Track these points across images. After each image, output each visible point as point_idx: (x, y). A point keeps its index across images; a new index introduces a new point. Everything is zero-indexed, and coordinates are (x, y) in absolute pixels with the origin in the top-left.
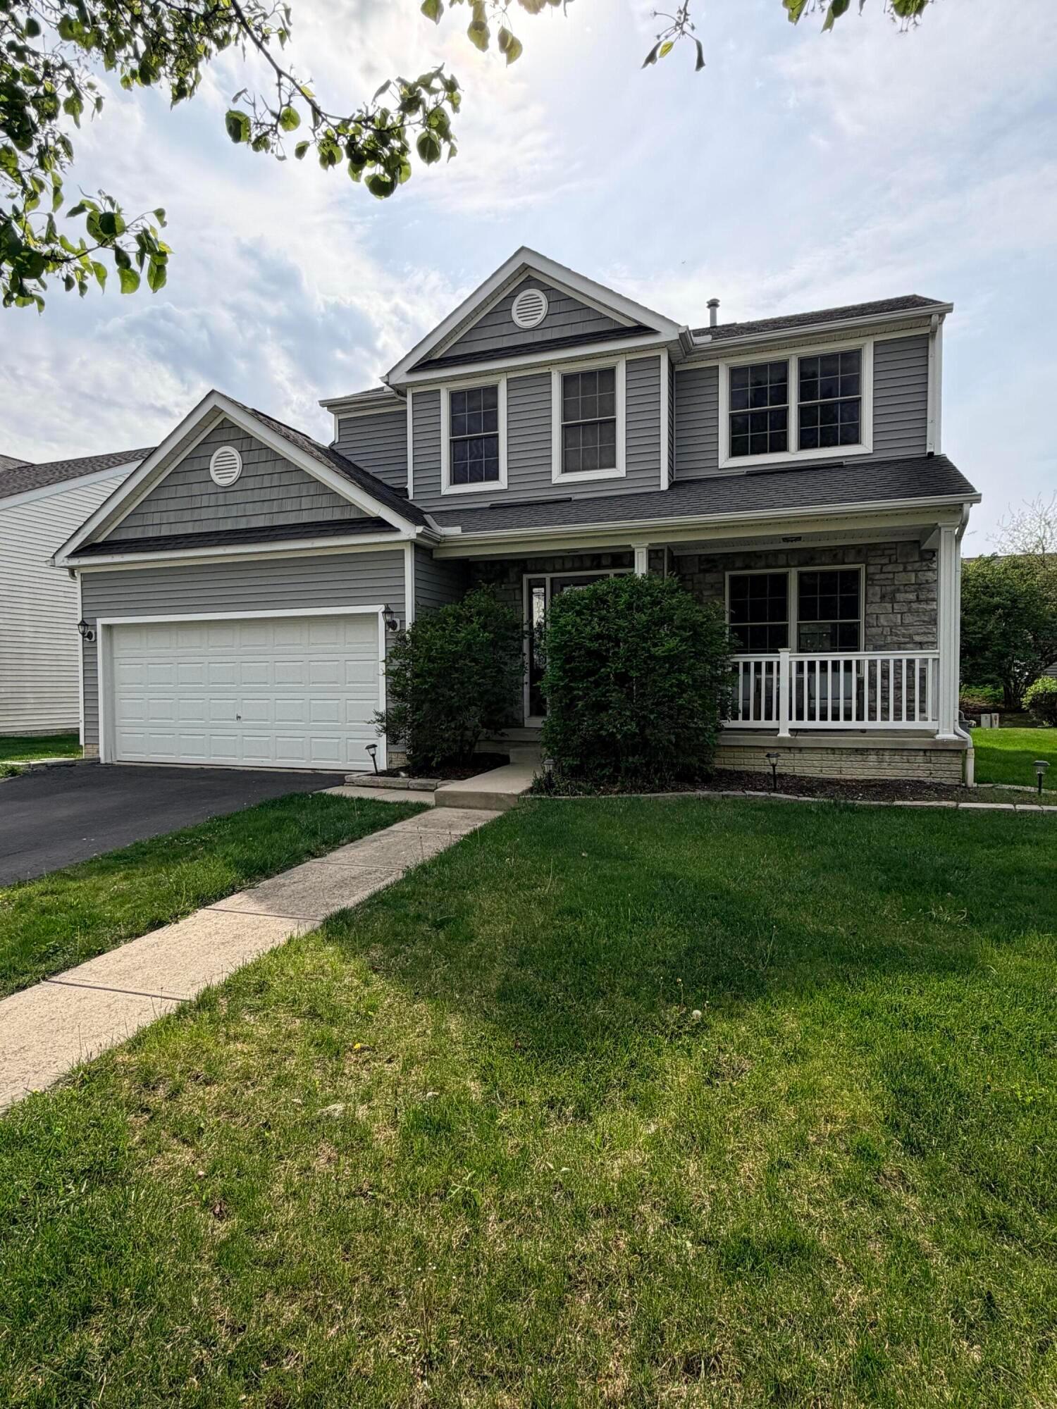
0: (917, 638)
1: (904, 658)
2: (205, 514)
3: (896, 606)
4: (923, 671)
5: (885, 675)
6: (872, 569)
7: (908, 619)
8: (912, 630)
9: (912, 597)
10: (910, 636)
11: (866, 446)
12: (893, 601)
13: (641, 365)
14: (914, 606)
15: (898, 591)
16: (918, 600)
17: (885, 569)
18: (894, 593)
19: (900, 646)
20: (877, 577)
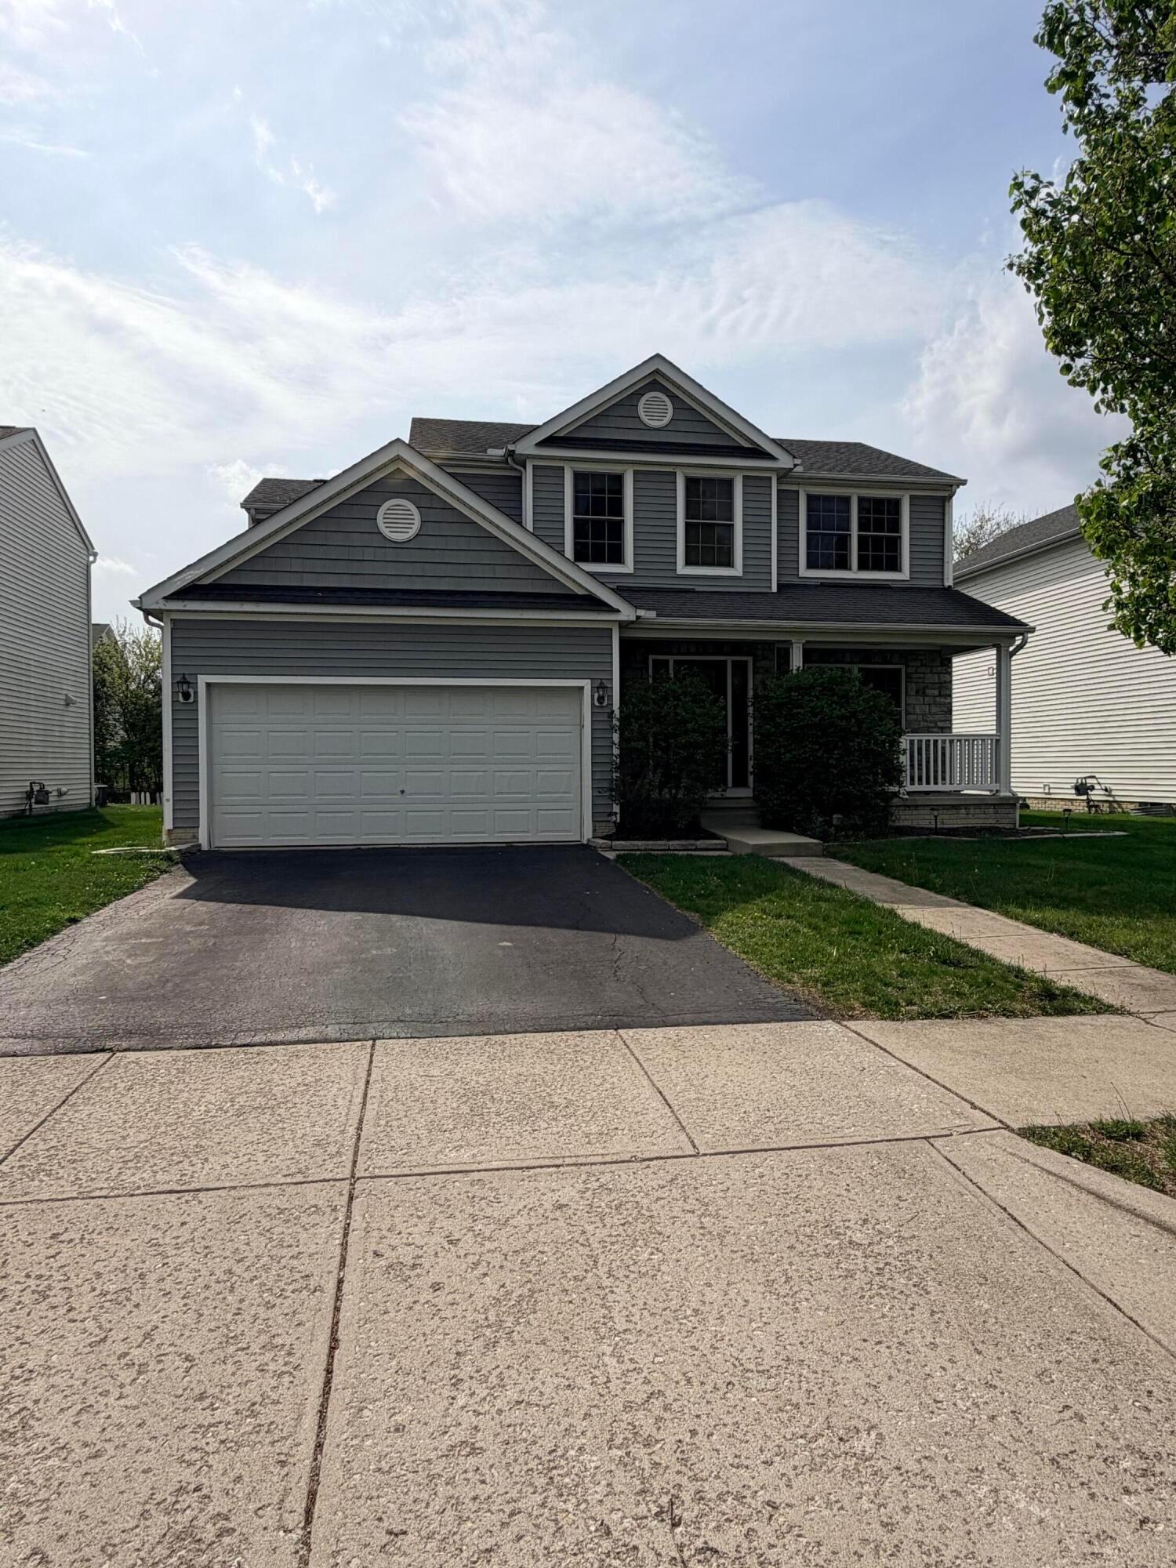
0: (940, 724)
1: (932, 739)
2: (367, 568)
3: (926, 699)
4: (943, 748)
5: (920, 749)
6: (910, 670)
7: (934, 709)
8: (937, 717)
9: (936, 692)
10: (936, 723)
11: (905, 575)
12: (924, 695)
13: (756, 483)
14: (938, 699)
15: (927, 687)
16: (940, 695)
17: (919, 670)
18: (925, 688)
19: (929, 730)
20: (914, 676)
